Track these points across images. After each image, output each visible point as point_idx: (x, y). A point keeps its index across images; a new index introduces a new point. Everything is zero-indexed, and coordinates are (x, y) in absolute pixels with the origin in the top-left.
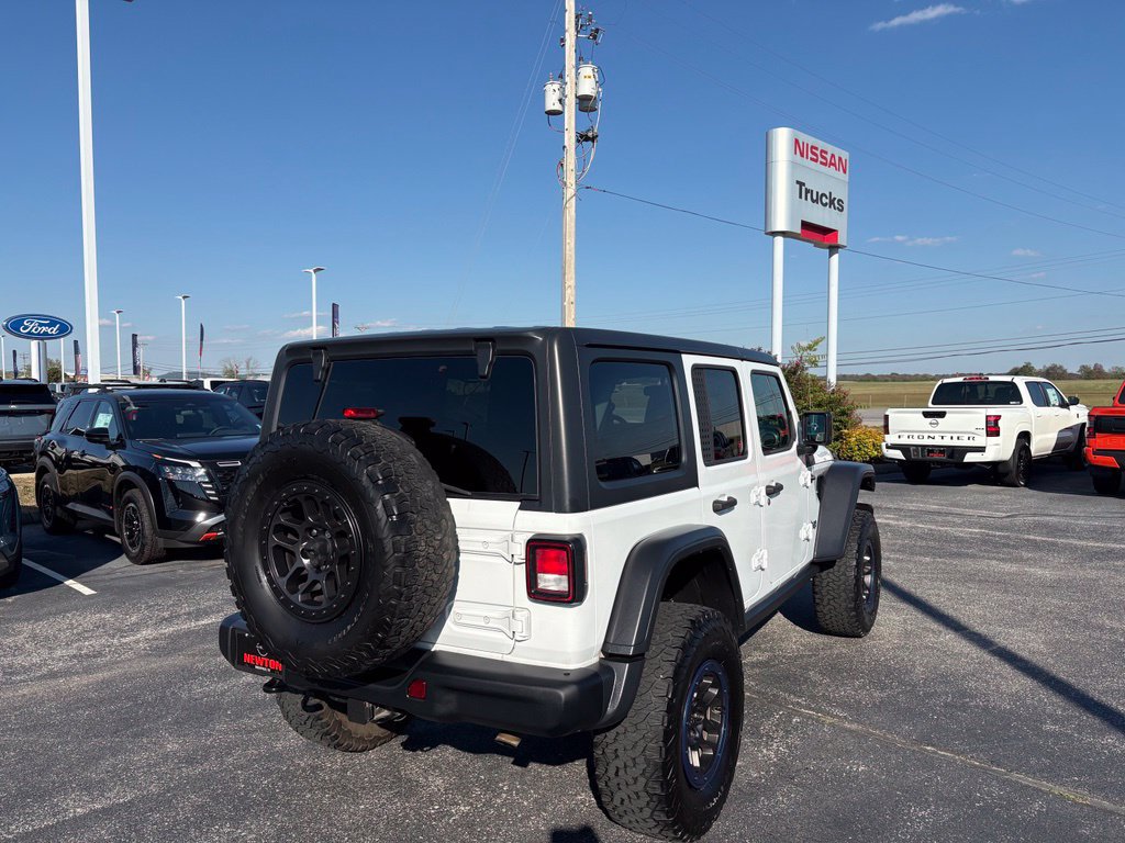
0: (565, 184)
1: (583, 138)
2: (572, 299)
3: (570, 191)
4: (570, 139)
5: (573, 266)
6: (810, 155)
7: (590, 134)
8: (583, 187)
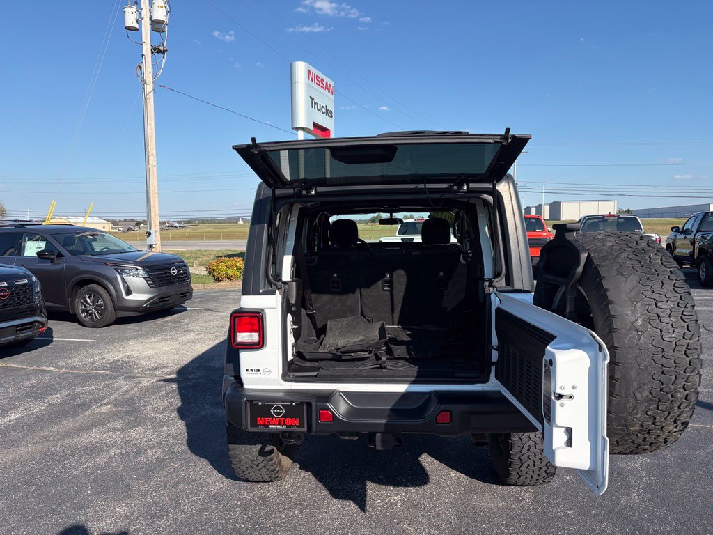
0: (145, 82)
1: (156, 50)
2: (155, 164)
3: (149, 87)
4: (147, 49)
5: (154, 140)
6: (316, 81)
7: (161, 49)
8: (158, 86)
